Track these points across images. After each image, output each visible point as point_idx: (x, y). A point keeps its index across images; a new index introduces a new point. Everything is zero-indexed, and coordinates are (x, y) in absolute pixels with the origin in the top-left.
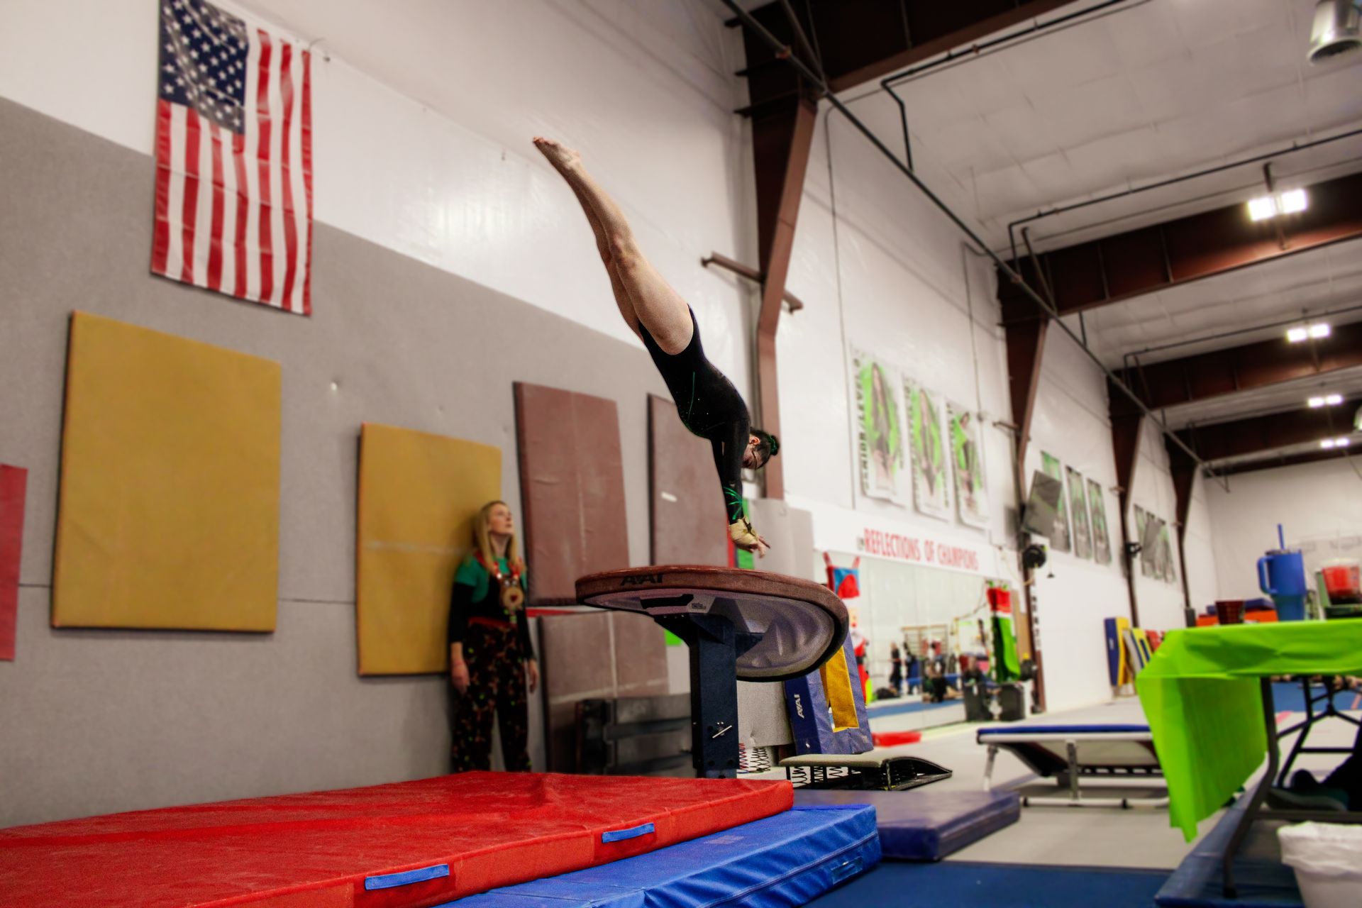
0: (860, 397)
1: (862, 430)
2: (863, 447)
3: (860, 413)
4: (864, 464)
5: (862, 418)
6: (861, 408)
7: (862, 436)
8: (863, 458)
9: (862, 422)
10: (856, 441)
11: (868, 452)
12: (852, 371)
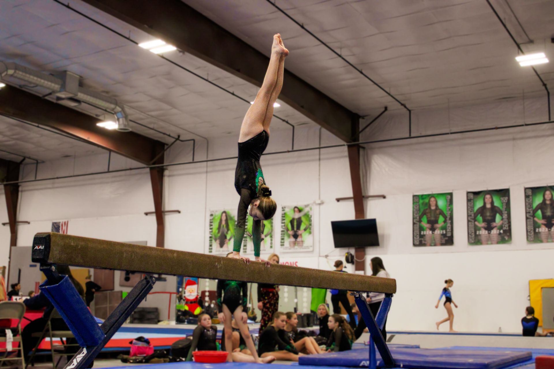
0: (211, 225)
1: (211, 235)
2: (211, 241)
3: (211, 230)
4: (211, 246)
5: (212, 232)
6: (211, 229)
7: (210, 237)
8: (211, 244)
9: (211, 233)
10: (208, 239)
11: (213, 241)
12: (208, 218)
